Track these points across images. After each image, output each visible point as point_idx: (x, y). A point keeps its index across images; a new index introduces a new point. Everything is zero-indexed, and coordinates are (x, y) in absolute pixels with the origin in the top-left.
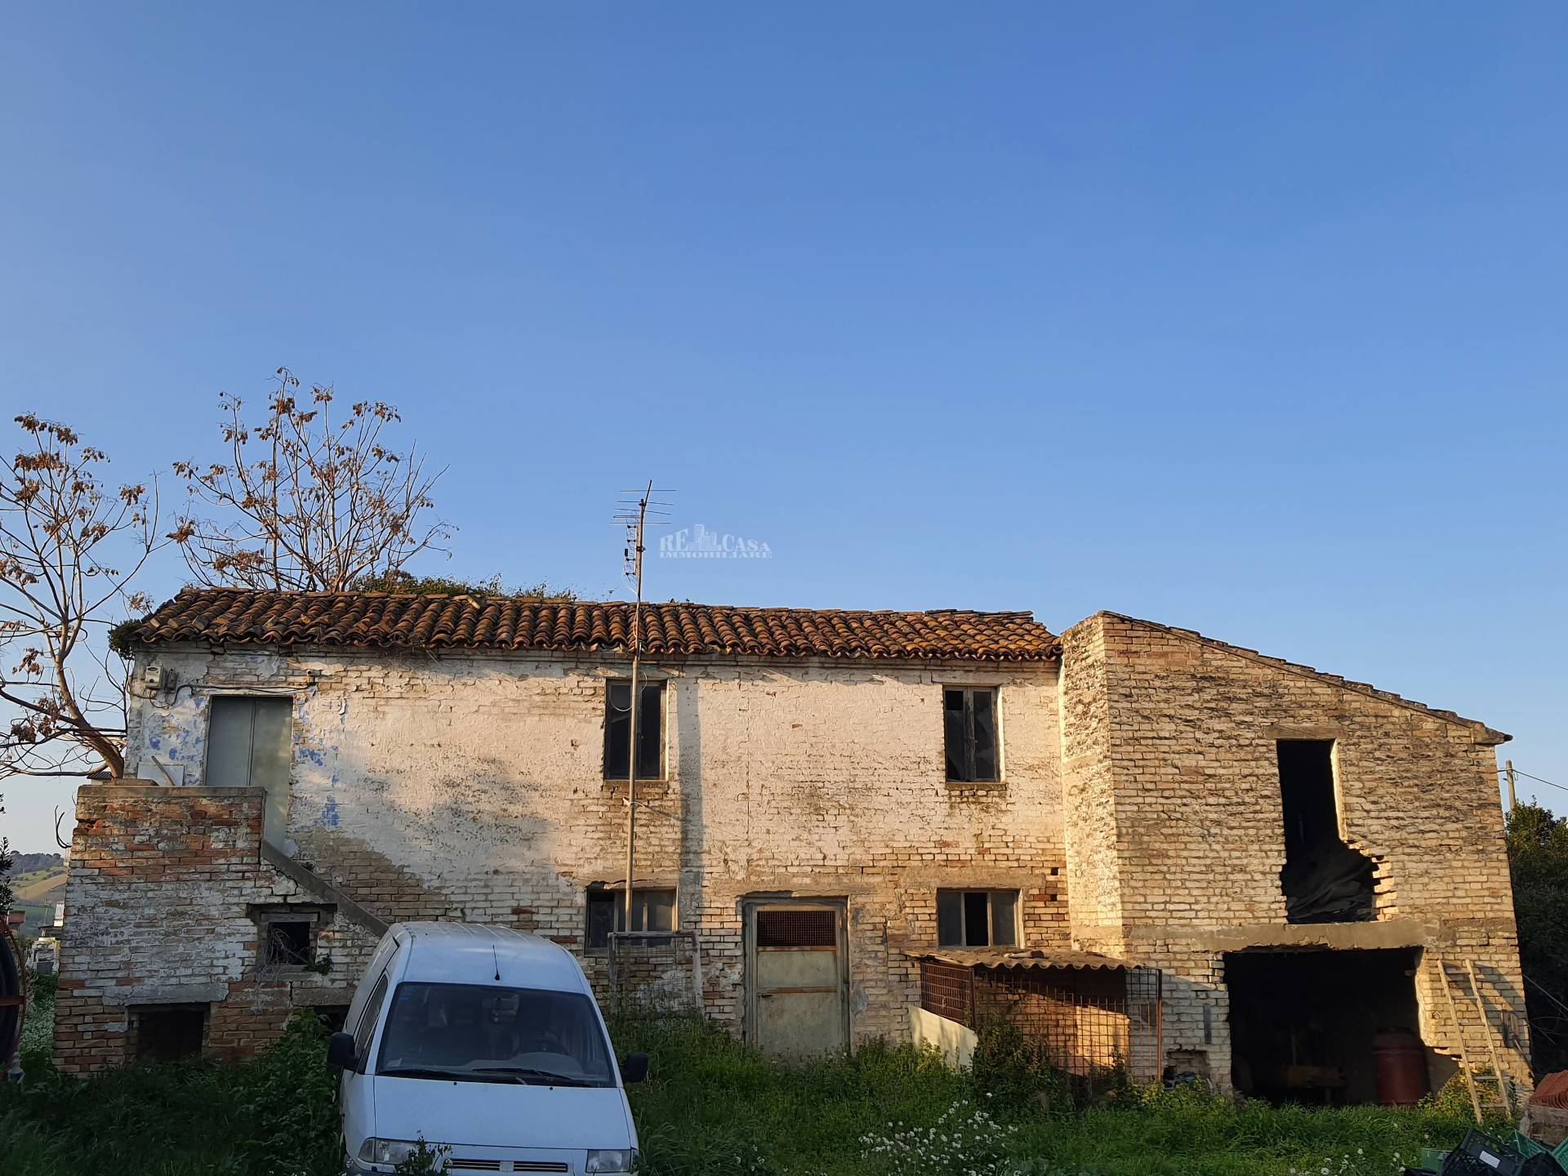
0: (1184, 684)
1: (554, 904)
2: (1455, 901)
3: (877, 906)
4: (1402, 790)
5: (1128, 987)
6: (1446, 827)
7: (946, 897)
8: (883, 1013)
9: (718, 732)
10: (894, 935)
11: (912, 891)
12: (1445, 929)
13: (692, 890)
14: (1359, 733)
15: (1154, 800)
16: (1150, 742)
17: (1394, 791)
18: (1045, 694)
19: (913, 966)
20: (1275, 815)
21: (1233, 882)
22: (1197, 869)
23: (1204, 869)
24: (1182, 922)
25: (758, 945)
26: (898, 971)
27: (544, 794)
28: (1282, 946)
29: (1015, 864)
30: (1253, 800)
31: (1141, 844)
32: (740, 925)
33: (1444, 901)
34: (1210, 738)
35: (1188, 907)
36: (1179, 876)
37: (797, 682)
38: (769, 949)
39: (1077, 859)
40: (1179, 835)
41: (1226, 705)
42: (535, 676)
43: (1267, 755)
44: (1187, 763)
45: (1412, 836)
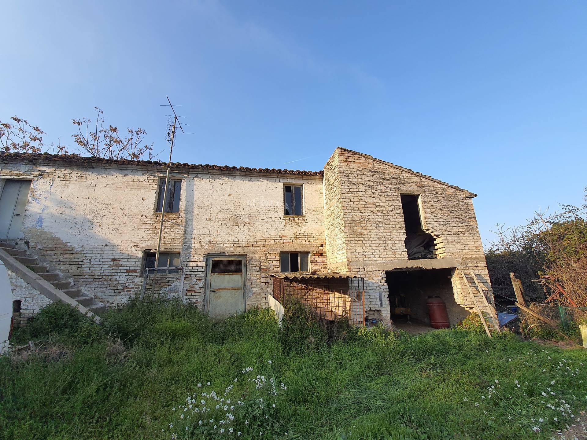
0: (367, 173)
1: (129, 257)
2: (465, 251)
3: (257, 258)
4: (444, 212)
5: (350, 285)
6: (459, 225)
7: (283, 255)
8: (259, 297)
9: (201, 196)
10: (263, 268)
11: (271, 253)
12: (463, 261)
13: (186, 252)
14: (428, 192)
15: (358, 214)
16: (356, 193)
17: (441, 212)
18: (318, 187)
19: (270, 279)
20: (402, 220)
21: (388, 244)
22: (374, 239)
23: (377, 239)
24: (370, 259)
25: (212, 272)
26: (265, 281)
27: (129, 216)
28: (407, 268)
29: (308, 243)
30: (394, 215)
31: (353, 230)
32: (204, 265)
33: (461, 251)
34: (377, 192)
35: (372, 254)
36: (368, 242)
37: (231, 180)
38: (216, 274)
39: (329, 240)
40: (368, 227)
41: (382, 181)
42: (131, 175)
43: (397, 199)
44: (369, 201)
45: (449, 228)
